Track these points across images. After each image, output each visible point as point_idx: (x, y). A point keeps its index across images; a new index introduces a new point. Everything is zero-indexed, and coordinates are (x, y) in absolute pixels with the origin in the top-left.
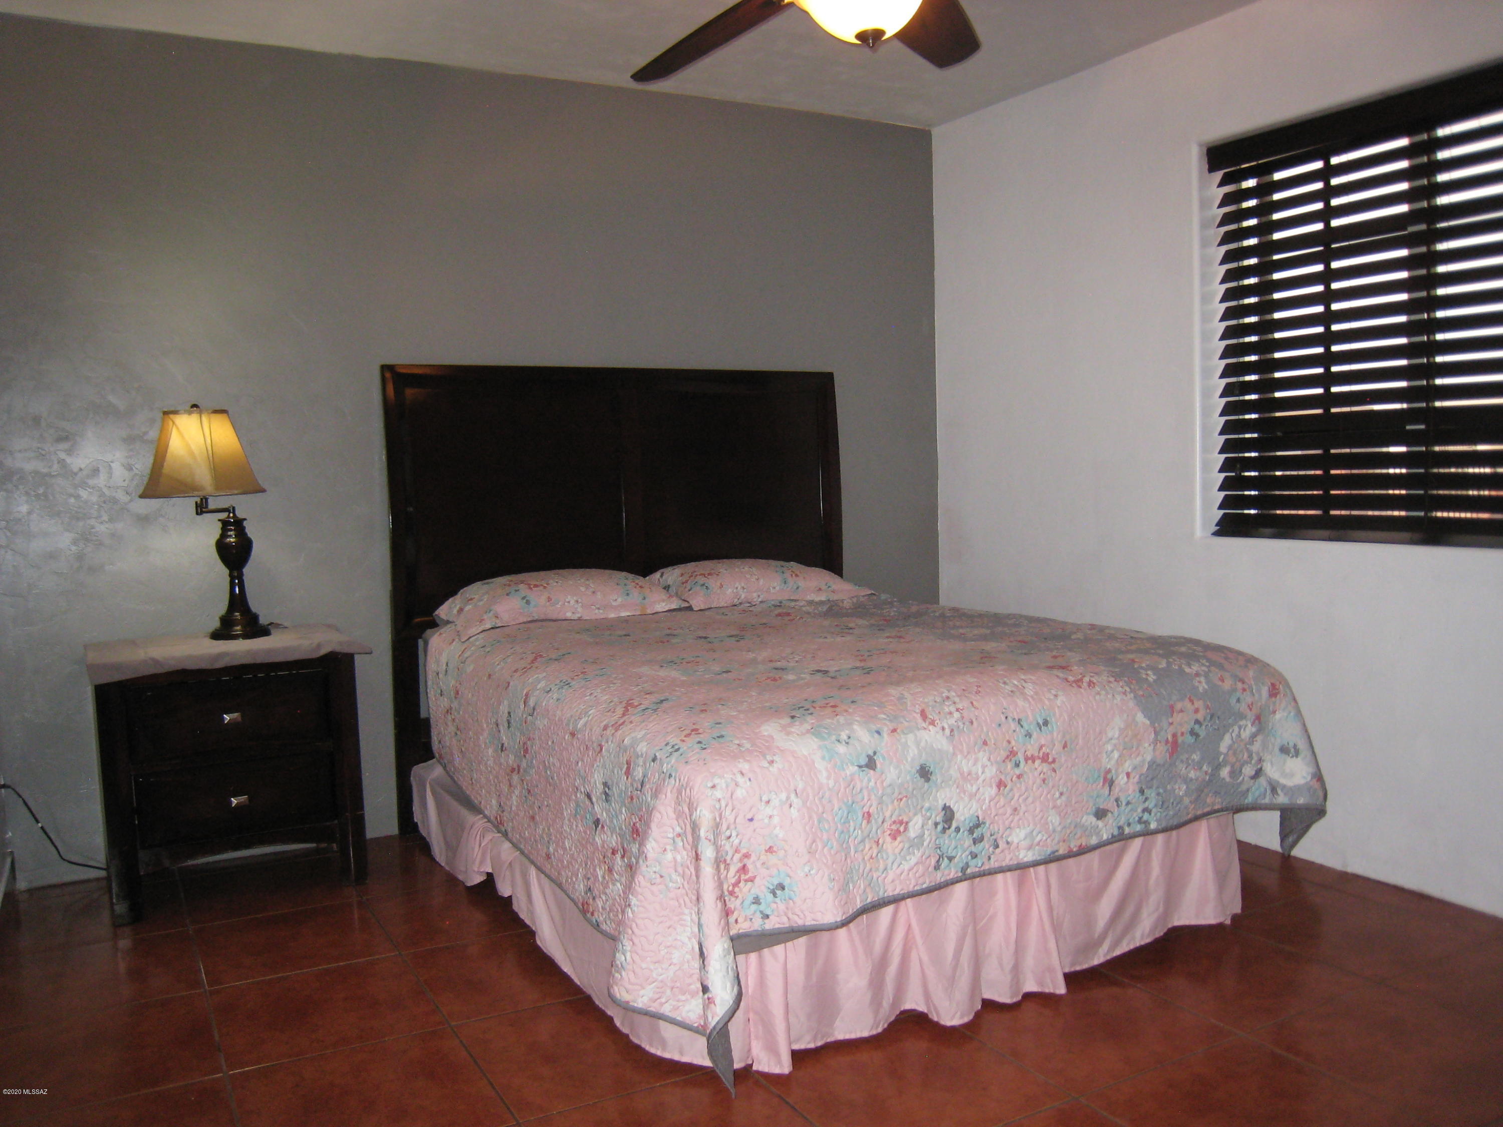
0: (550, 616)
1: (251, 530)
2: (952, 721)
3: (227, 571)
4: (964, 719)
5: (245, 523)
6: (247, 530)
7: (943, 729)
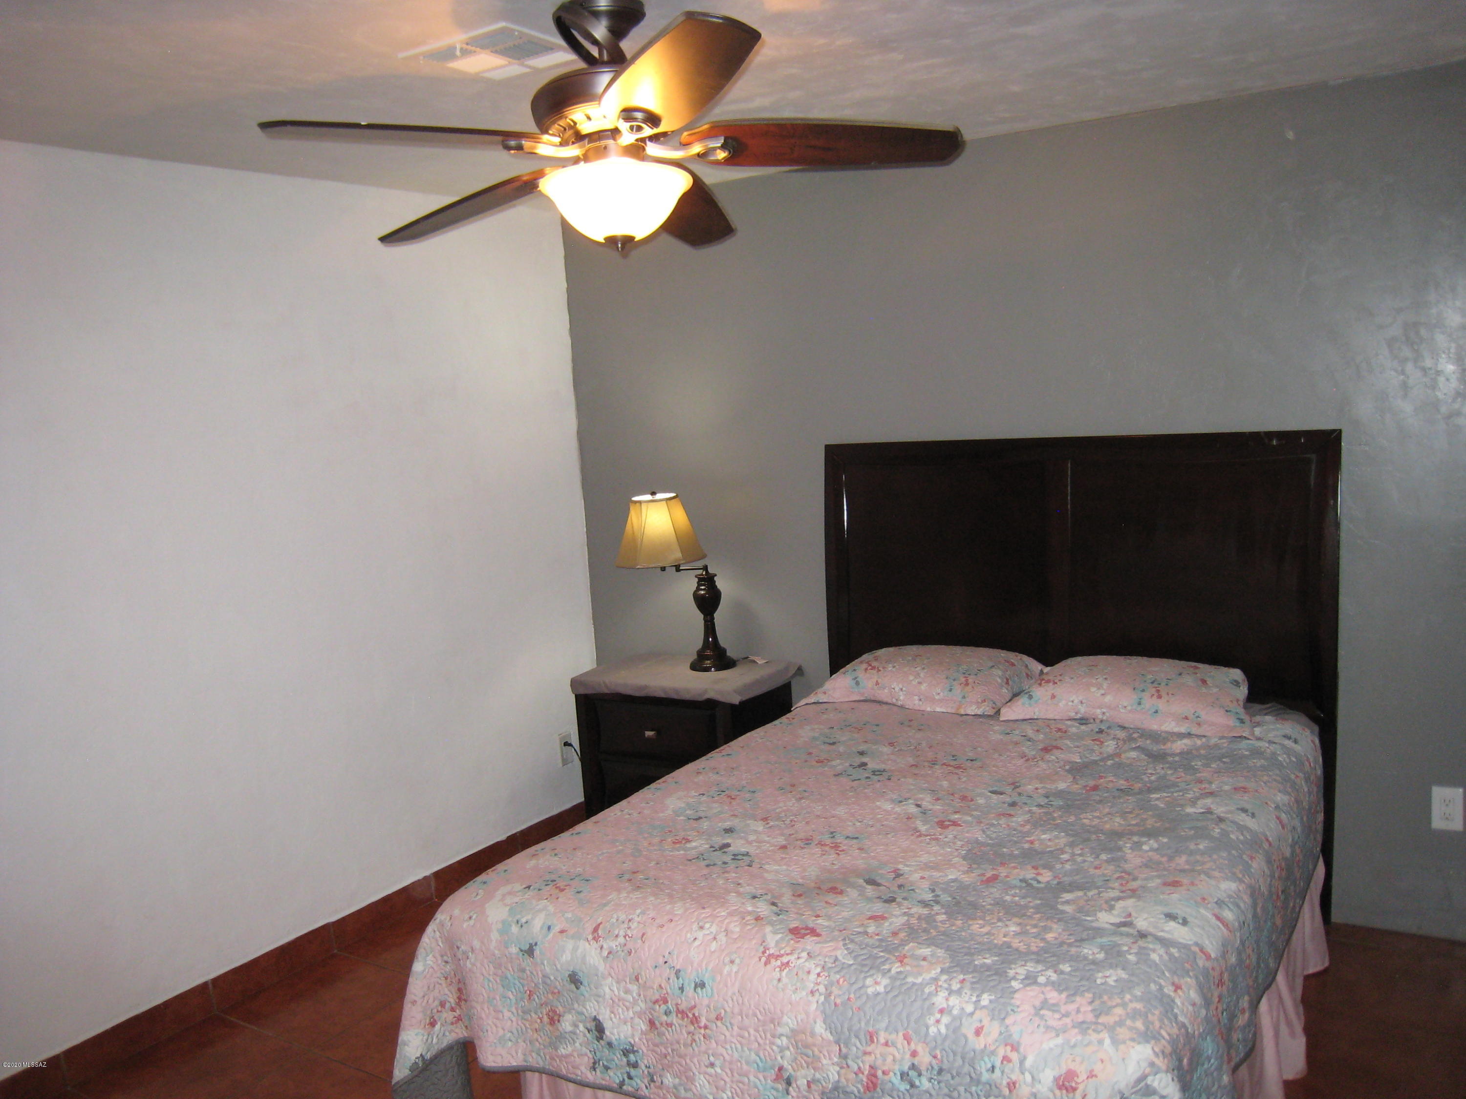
0: (879, 698)
1: (720, 583)
2: (613, 944)
3: (702, 616)
4: (625, 948)
5: (715, 578)
6: (716, 584)
7: (602, 947)
